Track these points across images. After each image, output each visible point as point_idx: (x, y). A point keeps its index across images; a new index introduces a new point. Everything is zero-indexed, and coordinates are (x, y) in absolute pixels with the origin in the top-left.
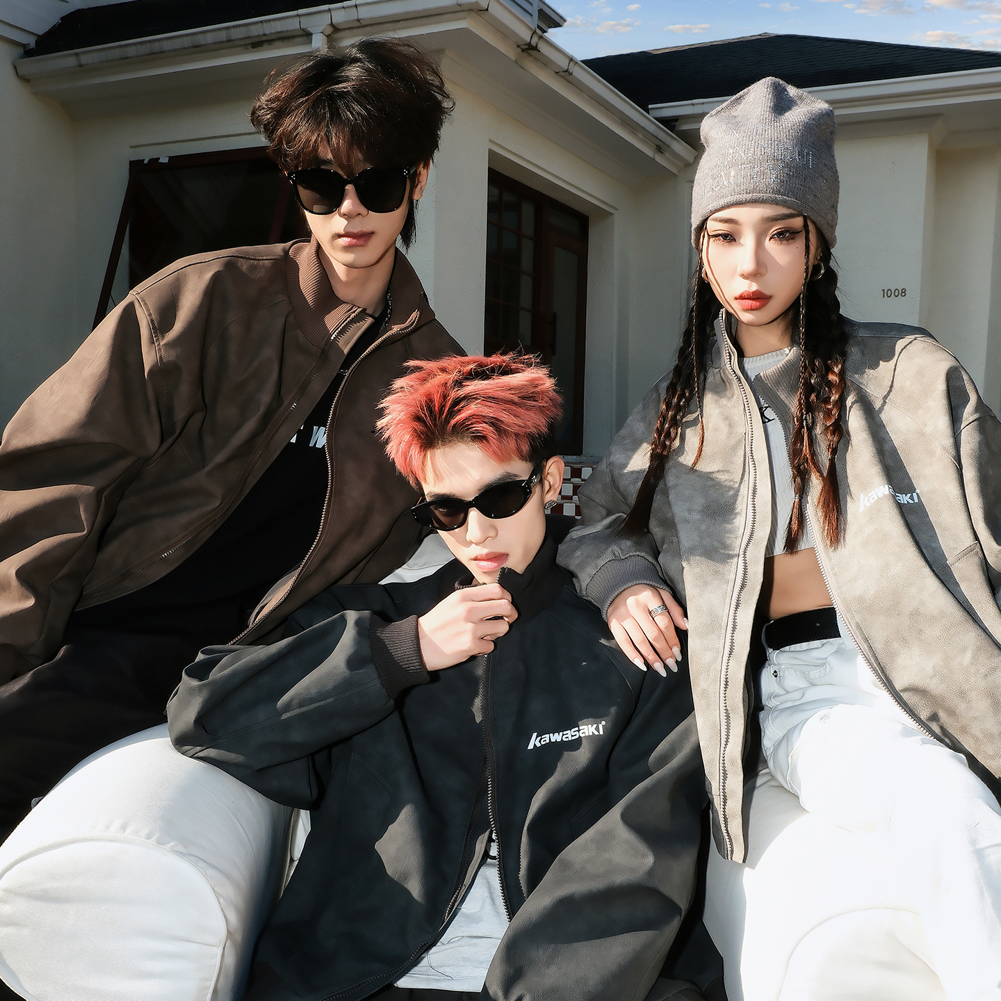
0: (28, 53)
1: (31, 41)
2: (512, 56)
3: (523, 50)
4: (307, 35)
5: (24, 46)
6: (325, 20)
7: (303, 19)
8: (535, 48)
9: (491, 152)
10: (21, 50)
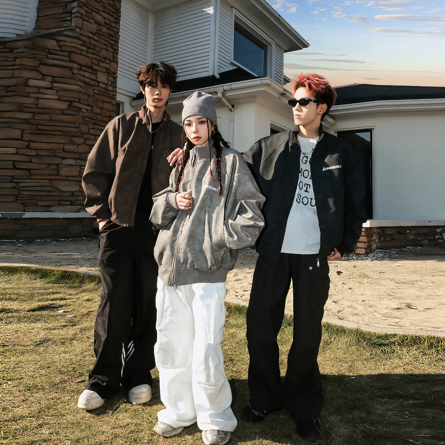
0: (134, 99)
1: (135, 96)
2: (278, 97)
3: (281, 95)
4: (216, 93)
5: (133, 97)
6: (222, 88)
7: (215, 88)
8: (285, 94)
9: (271, 123)
10: (132, 99)
